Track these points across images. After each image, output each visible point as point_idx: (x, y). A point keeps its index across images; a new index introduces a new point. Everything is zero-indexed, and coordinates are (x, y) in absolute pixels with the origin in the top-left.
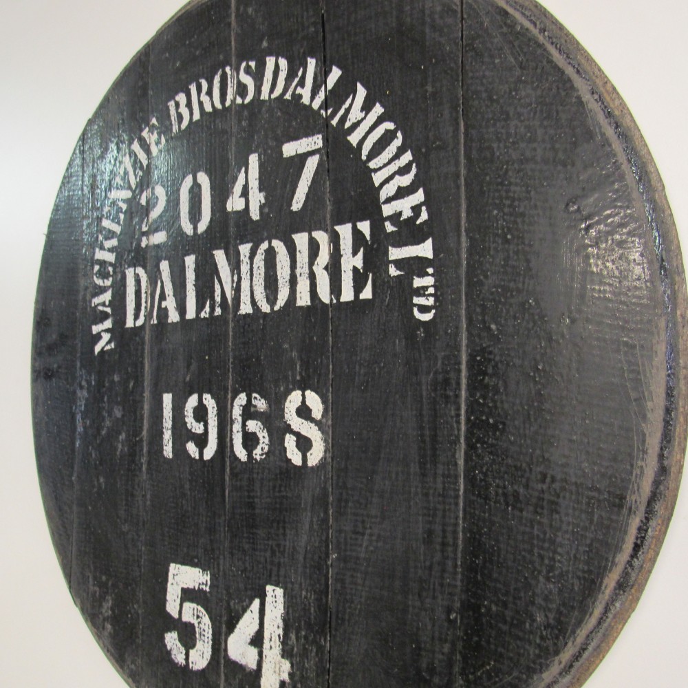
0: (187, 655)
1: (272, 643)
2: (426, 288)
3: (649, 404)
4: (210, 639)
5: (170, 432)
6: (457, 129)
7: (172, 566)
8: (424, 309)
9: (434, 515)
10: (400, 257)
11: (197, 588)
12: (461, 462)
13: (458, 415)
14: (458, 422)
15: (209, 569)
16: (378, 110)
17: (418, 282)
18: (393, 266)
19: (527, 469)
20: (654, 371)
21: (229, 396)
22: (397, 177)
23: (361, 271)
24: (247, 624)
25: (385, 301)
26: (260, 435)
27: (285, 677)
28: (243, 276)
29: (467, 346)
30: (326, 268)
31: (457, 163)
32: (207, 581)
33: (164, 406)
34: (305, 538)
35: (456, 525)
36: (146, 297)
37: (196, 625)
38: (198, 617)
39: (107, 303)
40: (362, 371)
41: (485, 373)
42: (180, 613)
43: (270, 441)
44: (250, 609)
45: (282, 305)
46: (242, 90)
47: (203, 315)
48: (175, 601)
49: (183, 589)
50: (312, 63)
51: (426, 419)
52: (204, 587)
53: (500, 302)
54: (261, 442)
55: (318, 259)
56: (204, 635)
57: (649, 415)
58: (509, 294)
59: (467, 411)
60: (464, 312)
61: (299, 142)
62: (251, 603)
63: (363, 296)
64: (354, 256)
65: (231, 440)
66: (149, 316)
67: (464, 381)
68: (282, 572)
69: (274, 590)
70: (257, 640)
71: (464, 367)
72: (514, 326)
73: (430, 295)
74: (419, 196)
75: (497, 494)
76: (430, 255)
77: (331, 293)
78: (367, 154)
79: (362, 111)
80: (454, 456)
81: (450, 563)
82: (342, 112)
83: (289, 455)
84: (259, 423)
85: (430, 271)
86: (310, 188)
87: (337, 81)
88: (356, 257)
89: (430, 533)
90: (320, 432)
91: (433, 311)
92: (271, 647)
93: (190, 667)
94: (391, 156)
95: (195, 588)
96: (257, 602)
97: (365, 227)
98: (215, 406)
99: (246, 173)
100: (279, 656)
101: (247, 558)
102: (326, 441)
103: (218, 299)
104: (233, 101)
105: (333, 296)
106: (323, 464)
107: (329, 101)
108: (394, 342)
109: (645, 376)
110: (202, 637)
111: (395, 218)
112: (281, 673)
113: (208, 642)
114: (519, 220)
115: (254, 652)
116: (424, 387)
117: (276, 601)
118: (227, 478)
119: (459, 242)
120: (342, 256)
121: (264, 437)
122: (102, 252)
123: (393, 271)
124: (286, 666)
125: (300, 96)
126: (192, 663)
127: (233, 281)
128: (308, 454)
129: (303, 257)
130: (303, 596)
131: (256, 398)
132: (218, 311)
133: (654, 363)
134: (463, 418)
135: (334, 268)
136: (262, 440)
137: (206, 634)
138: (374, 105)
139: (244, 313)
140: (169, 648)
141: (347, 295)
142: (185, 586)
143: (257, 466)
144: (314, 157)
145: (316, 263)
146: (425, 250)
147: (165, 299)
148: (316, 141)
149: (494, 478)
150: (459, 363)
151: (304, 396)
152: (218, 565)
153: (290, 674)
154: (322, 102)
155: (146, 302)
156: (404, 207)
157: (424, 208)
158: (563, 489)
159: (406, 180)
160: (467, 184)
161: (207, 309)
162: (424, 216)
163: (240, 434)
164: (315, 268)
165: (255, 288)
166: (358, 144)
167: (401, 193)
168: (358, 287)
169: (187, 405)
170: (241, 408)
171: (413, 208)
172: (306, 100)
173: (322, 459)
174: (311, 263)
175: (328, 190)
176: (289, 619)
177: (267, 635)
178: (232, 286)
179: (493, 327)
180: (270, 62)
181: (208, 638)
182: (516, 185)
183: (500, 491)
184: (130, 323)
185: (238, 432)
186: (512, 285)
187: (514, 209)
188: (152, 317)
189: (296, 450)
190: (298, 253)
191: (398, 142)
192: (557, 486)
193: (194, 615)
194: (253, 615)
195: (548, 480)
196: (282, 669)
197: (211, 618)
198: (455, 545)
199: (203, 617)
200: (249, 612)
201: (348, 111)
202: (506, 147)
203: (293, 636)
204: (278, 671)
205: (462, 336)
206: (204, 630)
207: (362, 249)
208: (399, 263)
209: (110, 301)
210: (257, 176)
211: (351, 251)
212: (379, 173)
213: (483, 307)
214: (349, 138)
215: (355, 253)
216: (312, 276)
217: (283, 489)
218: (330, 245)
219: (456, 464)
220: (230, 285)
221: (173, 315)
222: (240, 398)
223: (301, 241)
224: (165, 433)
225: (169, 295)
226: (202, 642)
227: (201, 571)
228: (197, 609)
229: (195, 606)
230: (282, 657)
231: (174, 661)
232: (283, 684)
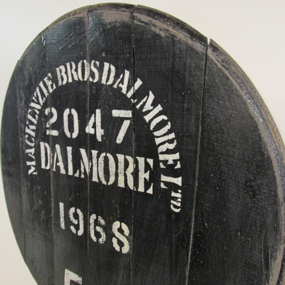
2: (178, 198)
5: (63, 219)
6: (197, 130)
7: (66, 270)
8: (176, 207)
10: (167, 181)
12: (187, 273)
13: (187, 255)
14: (188, 258)
15: (81, 276)
16: (159, 108)
17: (173, 194)
18: (163, 184)
20: (275, 265)
21: (88, 213)
22: (167, 143)
23: (148, 181)
25: (159, 197)
28: (94, 165)
29: (194, 228)
30: (132, 174)
31: (196, 146)
32: (80, 281)
33: (60, 207)
34: (120, 279)
36: (50, 158)
39: (33, 154)
40: (147, 223)
41: (201, 242)
43: (106, 237)
45: (112, 183)
46: (92, 75)
47: (76, 175)
48: (68, 283)
50: (127, 73)
51: (173, 252)
53: (210, 215)
55: (128, 169)
57: (270, 282)
58: (215, 213)
59: (191, 254)
60: (193, 214)
61: (120, 111)
63: (148, 192)
65: (90, 231)
66: (52, 166)
67: (191, 242)
71: (192, 236)
72: (216, 227)
73: (179, 202)
74: (177, 156)
76: (180, 184)
77: (134, 186)
78: (153, 127)
79: (152, 105)
80: (184, 270)
82: (141, 103)
83: (114, 246)
84: (101, 229)
85: (180, 191)
86: (125, 135)
87: (140, 86)
88: (146, 174)
90: (127, 241)
91: (180, 209)
94: (164, 132)
95: (75, 281)
97: (151, 161)
98: (82, 215)
99: (95, 116)
101: (97, 278)
102: (130, 245)
103: (83, 171)
104: (88, 79)
105: (135, 187)
106: (128, 254)
107: (135, 96)
108: (161, 216)
109: (271, 266)
111: (165, 162)
114: (223, 183)
116: (173, 239)
118: (88, 245)
119: (194, 183)
120: (139, 171)
121: (103, 235)
122: (28, 130)
123: (162, 186)
125: (121, 89)
127: (89, 165)
128: (122, 248)
129: (121, 165)
131: (100, 218)
132: (83, 176)
133: (276, 262)
134: (189, 256)
135: (136, 174)
136: (102, 236)
138: (158, 105)
139: (94, 181)
141: (141, 189)
142: (72, 279)
143: (100, 245)
144: (127, 121)
146: (178, 181)
147: (58, 162)
148: (128, 114)
150: (190, 234)
151: (121, 225)
152: (85, 276)
154: (132, 95)
155: (50, 160)
156: (171, 158)
157: (179, 162)
159: (172, 146)
160: (200, 158)
161: (78, 173)
162: (178, 166)
164: (126, 172)
165: (99, 172)
166: (149, 121)
167: (168, 152)
168: (147, 187)
169: (70, 211)
170: (94, 220)
171: (174, 161)
172: (124, 91)
173: (128, 252)
174: (125, 169)
175: (134, 139)
178: (89, 168)
179: (206, 224)
180: (106, 65)
182: (223, 166)
184: (43, 166)
185: (92, 229)
186: (216, 210)
187: (221, 177)
189: (117, 245)
190: (119, 163)
191: (168, 127)
201: (145, 103)
202: (220, 147)
205: (192, 223)
207: (149, 171)
208: (166, 183)
209: (34, 153)
210: (100, 120)
211: (143, 170)
212: (158, 139)
213: (203, 215)
214: (144, 117)
215: (146, 172)
216: (125, 176)
217: (111, 258)
218: (134, 165)
219: (185, 274)
220: (88, 167)
221: (63, 171)
222: (93, 216)
223: (121, 157)
224: (61, 218)
225: (60, 161)
227: (78, 276)
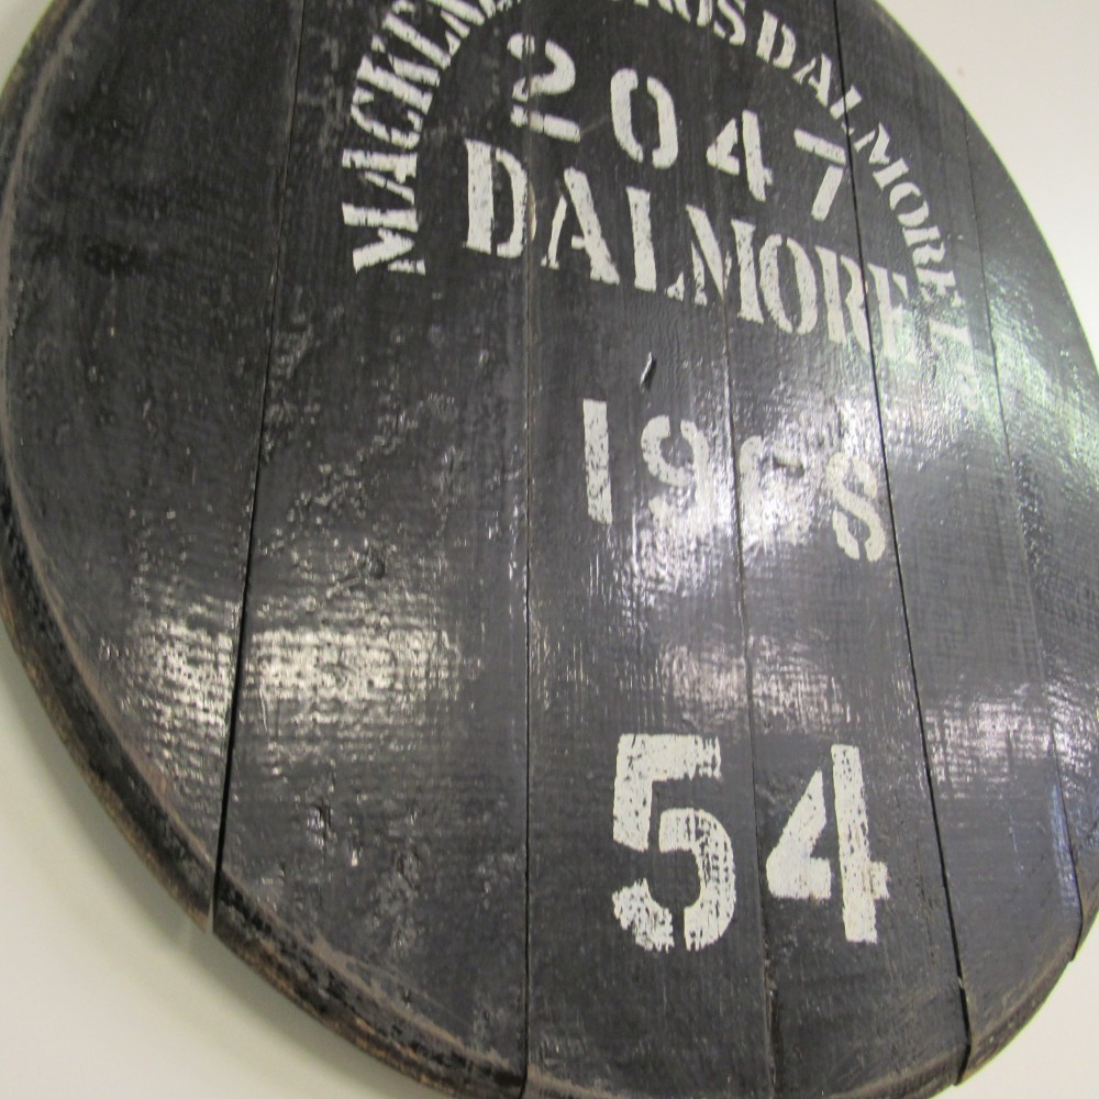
0: (678, 923)
1: (853, 842)
4: (730, 871)
5: (604, 474)
7: (625, 742)
9: (1015, 630)
11: (691, 776)
15: (718, 733)
16: (903, 166)
18: (935, 340)
19: (1077, 585)
22: (927, 247)
24: (804, 822)
27: (882, 891)
28: (743, 266)
30: (862, 307)
32: (714, 758)
33: (587, 421)
36: (526, 212)
37: (696, 851)
38: (699, 834)
39: (402, 177)
42: (653, 837)
44: (807, 792)
45: (809, 330)
47: (672, 292)
48: (637, 814)
49: (656, 784)
50: (827, 63)
52: (709, 771)
55: (851, 292)
56: (716, 868)
61: (816, 139)
62: (807, 780)
64: (892, 309)
66: (538, 244)
69: (844, 752)
70: (826, 847)
74: (950, 278)
75: (1059, 609)
76: (967, 342)
77: (871, 342)
78: (896, 204)
79: (886, 155)
82: (864, 142)
83: (841, 542)
86: (834, 202)
88: (895, 311)
90: (877, 515)
92: (852, 850)
93: (689, 947)
94: (920, 221)
95: (686, 776)
96: (818, 780)
97: (901, 282)
98: (704, 445)
99: (740, 127)
100: (868, 859)
103: (701, 280)
104: (710, 25)
105: (873, 346)
106: (885, 561)
107: (849, 119)
111: (931, 288)
112: (875, 888)
113: (727, 880)
115: (823, 867)
117: (850, 770)
120: (880, 302)
123: (935, 345)
124: (881, 871)
125: (814, 91)
126: (693, 935)
127: (724, 267)
128: (867, 544)
129: (831, 282)
131: (779, 448)
132: (701, 298)
135: (871, 311)
137: (720, 863)
139: (749, 318)
140: (625, 924)
141: (890, 350)
142: (663, 778)
144: (837, 169)
145: (849, 295)
146: (964, 337)
147: (580, 234)
148: (838, 154)
149: (1054, 590)
151: (850, 463)
153: (888, 884)
154: (842, 114)
155: (527, 220)
156: (940, 282)
157: (956, 293)
159: (937, 256)
161: (680, 286)
162: (957, 301)
164: (847, 300)
165: (765, 290)
166: (885, 188)
167: (934, 266)
169: (645, 432)
170: (756, 459)
171: (946, 288)
172: (822, 99)
173: (886, 552)
174: (843, 294)
176: (873, 795)
177: (842, 831)
178: (724, 272)
180: (770, 20)
181: (726, 870)
183: (1061, 606)
184: (479, 237)
188: (546, 252)
189: (849, 536)
190: (825, 272)
191: (925, 211)
193: (689, 831)
194: (813, 803)
196: (875, 881)
197: (727, 828)
199: (712, 831)
200: (805, 799)
201: (871, 145)
203: (883, 821)
204: (868, 885)
206: (716, 858)
207: (901, 304)
210: (758, 143)
211: (889, 301)
212: (909, 232)
214: (875, 174)
215: (893, 306)
216: (845, 308)
218: (865, 283)
220: (720, 268)
221: (603, 269)
222: (751, 443)
223: (827, 257)
224: (592, 473)
225: (589, 232)
226: (712, 884)
227: (700, 740)
228: (697, 819)
229: (690, 812)
230: (872, 859)
231: (641, 949)
232: (880, 904)
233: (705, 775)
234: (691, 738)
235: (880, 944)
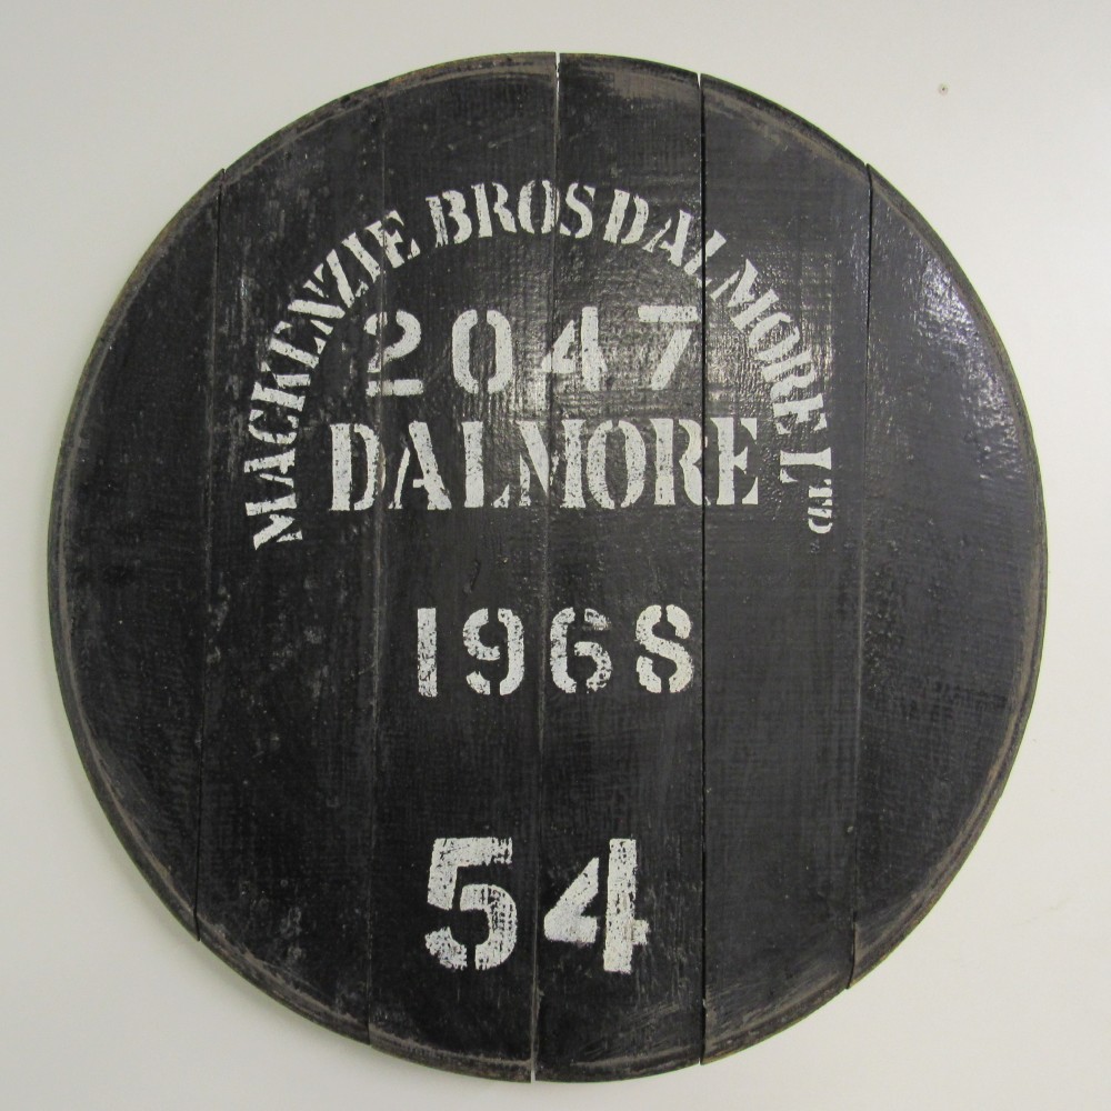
0: (471, 955)
1: (620, 906)
2: (824, 499)
3: (1027, 619)
4: (513, 923)
5: (432, 661)
7: (439, 844)
8: (820, 521)
9: (831, 732)
10: (793, 463)
11: (488, 863)
12: (859, 677)
13: (856, 631)
14: (856, 638)
15: (511, 835)
16: (772, 297)
17: (813, 492)
18: (785, 472)
19: (925, 681)
21: (545, 611)
22: (792, 376)
23: (745, 472)
24: (581, 889)
26: (598, 660)
27: (642, 939)
28: (570, 460)
29: (866, 561)
30: (697, 464)
32: (507, 851)
33: (420, 624)
34: (666, 776)
35: (853, 740)
36: (378, 470)
37: (488, 909)
38: (491, 900)
39: (284, 471)
40: (745, 584)
41: (884, 589)
42: (456, 901)
43: (613, 665)
44: (583, 872)
45: (633, 502)
46: (570, 218)
47: (497, 504)
48: (445, 887)
49: (460, 870)
50: (685, 220)
51: (820, 635)
52: (502, 860)
54: (599, 667)
55: (687, 452)
56: (503, 921)
59: (864, 627)
61: (662, 308)
62: (585, 864)
63: (745, 501)
64: (735, 455)
65: (549, 667)
66: (385, 495)
67: (862, 597)
68: (635, 818)
69: (621, 844)
70: (597, 908)
71: (862, 582)
73: (828, 507)
74: (818, 401)
75: (895, 706)
76: (828, 465)
77: (704, 494)
78: (756, 343)
79: (752, 292)
80: (851, 671)
81: (846, 778)
82: (724, 287)
83: (643, 681)
84: (597, 645)
85: (828, 482)
86: (677, 368)
87: (720, 249)
88: (738, 456)
89: (825, 751)
90: (686, 653)
91: (831, 524)
92: (618, 911)
93: (478, 967)
94: (785, 351)
95: (484, 863)
96: (594, 864)
97: (751, 424)
98: (520, 624)
99: (578, 327)
100: (632, 918)
101: (578, 811)
102: (694, 663)
103: (526, 486)
104: (556, 229)
105: (706, 498)
106: (689, 690)
107: (707, 270)
110: (500, 924)
111: (788, 419)
112: (635, 937)
113: (510, 928)
115: (590, 922)
116: (819, 602)
117: (625, 856)
118: (541, 715)
120: (719, 453)
121: (604, 664)
122: (268, 390)
123: (785, 478)
124: (643, 927)
125: (667, 253)
127: (551, 465)
128: (671, 679)
129: (665, 449)
130: (665, 842)
131: (589, 614)
132: (525, 501)
134: (861, 633)
135: (708, 466)
136: (600, 665)
137: (506, 919)
138: (767, 290)
139: (571, 506)
140: (433, 952)
141: (726, 497)
142: (466, 865)
143: (592, 697)
144: (683, 331)
145: (684, 456)
146: (824, 459)
147: (420, 476)
148: (689, 313)
149: (892, 689)
150: (858, 579)
151: (664, 612)
152: (528, 827)
153: (647, 935)
154: (698, 269)
155: (378, 476)
156: (802, 409)
157: (822, 415)
158: (956, 696)
159: (803, 382)
161: (506, 496)
162: (823, 423)
163: (564, 660)
164: (681, 462)
165: (590, 477)
166: (745, 329)
167: (799, 394)
168: (741, 490)
169: (467, 624)
170: (566, 627)
171: (811, 413)
172: (675, 260)
173: (689, 684)
174: (677, 456)
176: (645, 873)
177: (611, 897)
178: (550, 471)
179: (893, 544)
180: (621, 199)
181: (510, 922)
183: (898, 703)
184: (340, 502)
185: (560, 656)
188: (392, 499)
189: (653, 675)
190: (658, 442)
191: (794, 338)
192: (952, 693)
193: (483, 898)
194: (588, 879)
195: (944, 688)
196: (635, 932)
197: (515, 898)
198: (852, 759)
199: (501, 898)
200: (581, 877)
201: (732, 288)
203: (651, 892)
204: (629, 935)
205: (861, 551)
206: (503, 915)
207: (746, 449)
208: (792, 470)
209: (290, 468)
210: (596, 336)
211: (732, 449)
212: (770, 367)
214: (733, 319)
215: (737, 452)
216: (678, 471)
217: (634, 722)
218: (703, 440)
219: (853, 679)
220: (546, 468)
221: (438, 500)
222: (563, 615)
223: (663, 427)
224: (422, 663)
225: (428, 472)
226: (498, 931)
227: (496, 840)
228: (490, 891)
229: (485, 886)
230: (636, 918)
231: (443, 967)
232: (638, 949)
233: (499, 862)
234: (489, 839)
235: (633, 974)
